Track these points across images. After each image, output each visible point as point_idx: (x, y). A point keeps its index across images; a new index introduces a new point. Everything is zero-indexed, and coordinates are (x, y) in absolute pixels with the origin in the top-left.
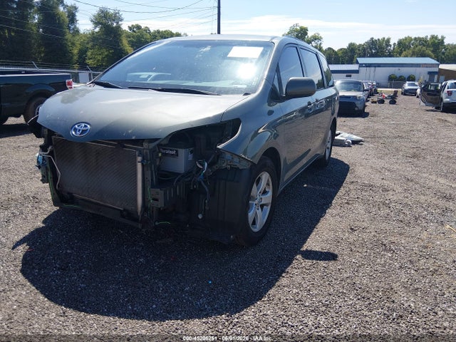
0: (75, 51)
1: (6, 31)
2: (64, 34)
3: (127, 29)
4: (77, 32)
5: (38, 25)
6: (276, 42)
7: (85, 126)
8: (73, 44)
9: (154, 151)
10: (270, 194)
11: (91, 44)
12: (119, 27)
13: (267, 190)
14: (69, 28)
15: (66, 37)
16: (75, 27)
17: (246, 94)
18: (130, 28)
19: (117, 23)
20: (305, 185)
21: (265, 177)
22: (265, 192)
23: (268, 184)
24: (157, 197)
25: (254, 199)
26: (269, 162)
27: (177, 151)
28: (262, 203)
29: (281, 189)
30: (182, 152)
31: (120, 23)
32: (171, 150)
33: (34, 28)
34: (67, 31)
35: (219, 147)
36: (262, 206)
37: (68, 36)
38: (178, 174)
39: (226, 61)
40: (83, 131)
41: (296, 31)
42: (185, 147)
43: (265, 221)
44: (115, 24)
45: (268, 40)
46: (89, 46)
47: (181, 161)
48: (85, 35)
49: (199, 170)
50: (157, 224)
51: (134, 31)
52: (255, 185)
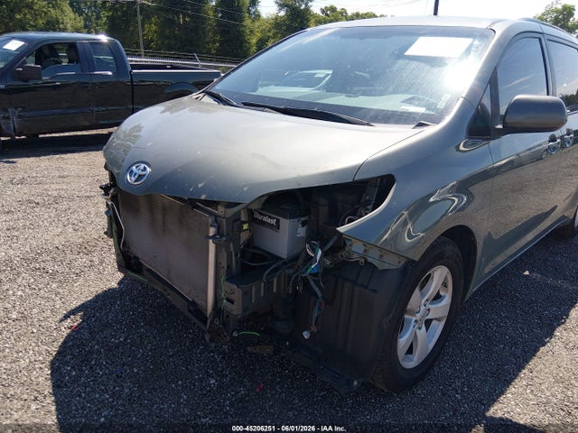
0: (254, 41)
1: (181, 16)
2: (242, 20)
3: (319, 12)
4: (258, 16)
5: (215, 10)
6: (500, 30)
7: (145, 169)
8: (252, 32)
9: (235, 221)
10: (447, 301)
11: (273, 31)
12: (307, 9)
13: (441, 293)
14: (249, 11)
15: (244, 24)
16: (256, 10)
17: (421, 125)
18: (323, 11)
19: (306, 4)
20: (527, 273)
21: (440, 274)
22: (438, 297)
23: (445, 285)
24: (232, 297)
25: (413, 313)
26: (451, 249)
27: (278, 221)
28: (429, 317)
29: (473, 288)
30: (286, 224)
31: (310, 4)
32: (269, 217)
33: (211, 13)
34: (247, 15)
35: (341, 229)
36: (428, 323)
37: (247, 22)
38: (278, 258)
39: (401, 62)
40: (141, 177)
41: (557, 11)
42: (292, 216)
43: (431, 346)
44: (303, 7)
45: (483, 25)
46: (271, 34)
47: (284, 237)
48: (267, 21)
49: (310, 259)
50: (235, 334)
51: (327, 15)
52: (417, 290)
